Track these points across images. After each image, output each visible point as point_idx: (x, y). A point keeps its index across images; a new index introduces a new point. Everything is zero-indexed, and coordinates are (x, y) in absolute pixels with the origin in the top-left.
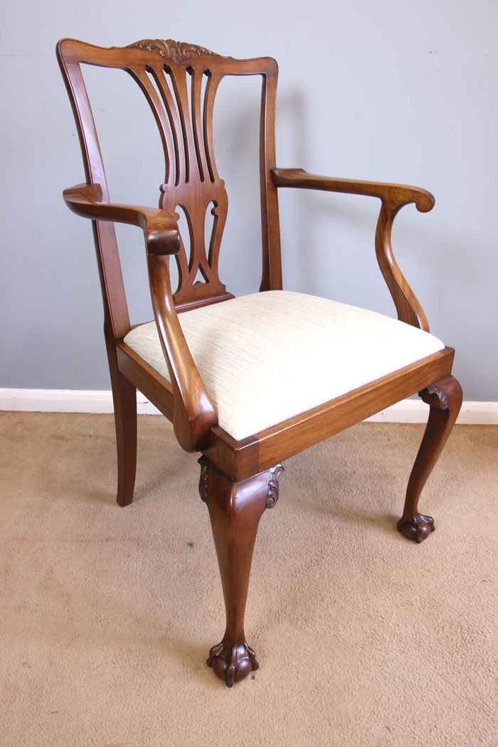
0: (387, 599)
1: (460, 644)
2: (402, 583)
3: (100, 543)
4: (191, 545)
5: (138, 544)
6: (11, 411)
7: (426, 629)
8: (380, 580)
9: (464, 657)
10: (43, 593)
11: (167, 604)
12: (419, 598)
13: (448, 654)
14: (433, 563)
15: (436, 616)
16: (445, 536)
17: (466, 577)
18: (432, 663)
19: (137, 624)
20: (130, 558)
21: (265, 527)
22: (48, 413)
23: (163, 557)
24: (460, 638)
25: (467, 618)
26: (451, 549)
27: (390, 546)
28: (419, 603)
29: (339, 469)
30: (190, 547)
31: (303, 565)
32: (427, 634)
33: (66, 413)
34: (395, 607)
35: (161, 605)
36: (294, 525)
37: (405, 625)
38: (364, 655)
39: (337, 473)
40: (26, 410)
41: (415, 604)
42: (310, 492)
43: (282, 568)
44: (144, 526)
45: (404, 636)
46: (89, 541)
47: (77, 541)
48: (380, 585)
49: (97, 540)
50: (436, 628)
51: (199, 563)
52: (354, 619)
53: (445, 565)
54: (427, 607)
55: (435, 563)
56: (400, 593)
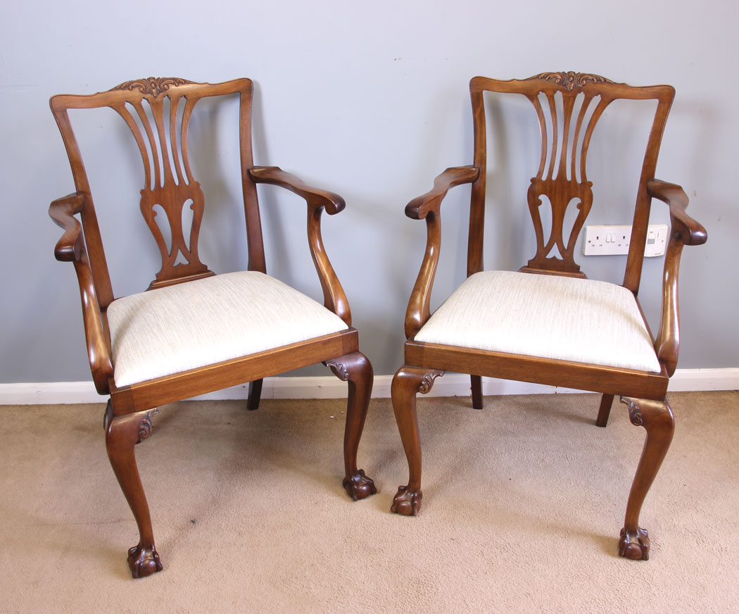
0: (359, 562)
2: (376, 548)
3: (112, 524)
4: (193, 522)
6: (37, 405)
7: (387, 584)
8: (357, 546)
10: (58, 569)
12: (388, 560)
13: (400, 604)
14: (409, 529)
15: (399, 573)
17: (436, 541)
21: (264, 503)
22: (72, 405)
25: (426, 575)
26: (430, 516)
28: (387, 563)
30: (192, 524)
31: (291, 535)
32: (387, 588)
33: (90, 404)
34: (364, 568)
36: (289, 500)
37: (369, 582)
40: (51, 403)
41: (383, 565)
43: (271, 539)
46: (103, 523)
47: (92, 524)
48: (356, 549)
49: (110, 521)
50: (396, 583)
52: (326, 578)
53: (420, 530)
54: (393, 567)
55: (412, 530)
56: (372, 556)
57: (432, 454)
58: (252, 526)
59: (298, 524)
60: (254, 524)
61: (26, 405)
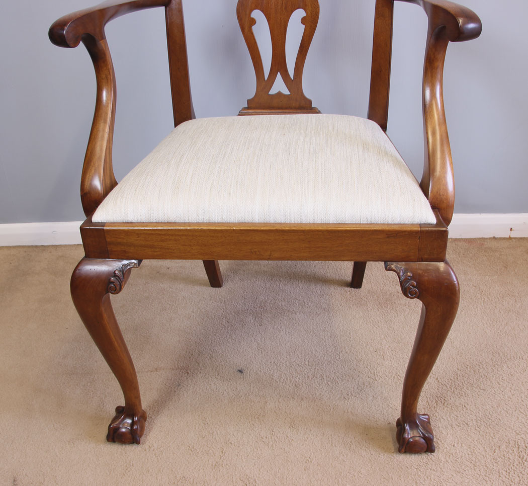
0: (442, 420)
1: (517, 462)
2: (457, 404)
3: (149, 374)
4: (241, 371)
5: (188, 373)
6: (53, 246)
7: (482, 448)
8: (434, 401)
9: (521, 475)
11: (219, 432)
12: (475, 418)
13: (504, 473)
14: (489, 382)
15: (492, 435)
16: (501, 354)
17: (523, 395)
18: (489, 482)
19: (190, 452)
20: (179, 387)
21: (316, 351)
23: (213, 384)
24: (517, 457)
25: (523, 436)
26: (508, 367)
27: (444, 366)
28: (474, 422)
29: (390, 289)
30: (239, 374)
31: (356, 388)
32: (483, 453)
34: (450, 427)
35: (213, 432)
36: (345, 348)
37: (460, 445)
38: (419, 476)
39: (388, 293)
40: (67, 244)
41: (470, 424)
42: (361, 314)
43: (334, 392)
44: (192, 355)
45: (459, 456)
48: (435, 405)
49: (146, 370)
50: (492, 447)
51: (250, 389)
53: (501, 383)
54: (483, 427)
55: (491, 382)
56: (455, 412)
57: (488, 298)
58: (308, 377)
59: (361, 376)
60: (310, 374)
61: (42, 246)
